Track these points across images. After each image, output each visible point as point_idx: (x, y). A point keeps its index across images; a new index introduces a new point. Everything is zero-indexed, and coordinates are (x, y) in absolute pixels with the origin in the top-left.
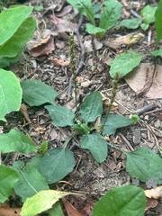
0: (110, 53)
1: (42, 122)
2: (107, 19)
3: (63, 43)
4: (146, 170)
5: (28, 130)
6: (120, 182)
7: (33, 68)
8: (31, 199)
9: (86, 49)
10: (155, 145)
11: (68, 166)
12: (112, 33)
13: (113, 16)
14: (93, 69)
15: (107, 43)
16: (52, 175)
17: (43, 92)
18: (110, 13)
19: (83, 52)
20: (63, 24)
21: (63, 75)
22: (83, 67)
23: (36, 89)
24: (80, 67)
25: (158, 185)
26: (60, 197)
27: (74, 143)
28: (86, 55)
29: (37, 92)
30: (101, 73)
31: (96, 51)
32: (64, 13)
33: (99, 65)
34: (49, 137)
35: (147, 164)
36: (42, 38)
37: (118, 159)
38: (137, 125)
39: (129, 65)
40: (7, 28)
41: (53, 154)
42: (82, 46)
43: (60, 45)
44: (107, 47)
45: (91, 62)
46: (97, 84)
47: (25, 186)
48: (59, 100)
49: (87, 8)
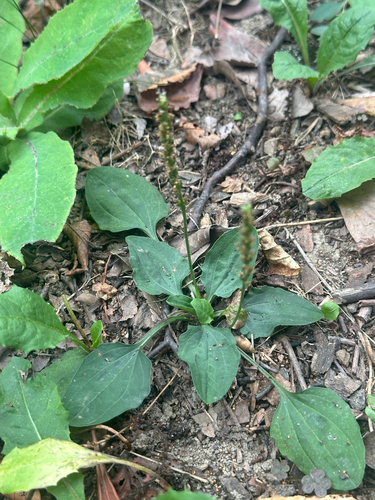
0: (326, 132)
1: (114, 272)
2: (337, 46)
3: (221, 87)
4: (315, 447)
5: (79, 283)
6: (250, 456)
7: (133, 139)
8: (23, 452)
9: (269, 111)
10: (363, 386)
11: (133, 393)
12: (348, 81)
13: (351, 40)
14: (270, 164)
15: (325, 103)
16: (90, 406)
17: (136, 201)
18: (347, 32)
19: (260, 119)
20: (234, 41)
21: (197, 168)
22: (249, 155)
23: (124, 191)
24: (240, 153)
25: (330, 492)
26: (85, 464)
27: (167, 340)
28: (265, 125)
29: (124, 198)
30: (288, 178)
31: (292, 120)
32: (248, 11)
33: (290, 157)
34: (119, 312)
35: (323, 432)
36: (179, 66)
37: (260, 402)
38: (335, 327)
39: (354, 172)
40: (78, 40)
41: (110, 355)
42: (263, 102)
43: (214, 90)
44: (322, 114)
45: (270, 146)
46: (269, 203)
47: (18, 418)
48: (168, 226)
49: (293, 10)
